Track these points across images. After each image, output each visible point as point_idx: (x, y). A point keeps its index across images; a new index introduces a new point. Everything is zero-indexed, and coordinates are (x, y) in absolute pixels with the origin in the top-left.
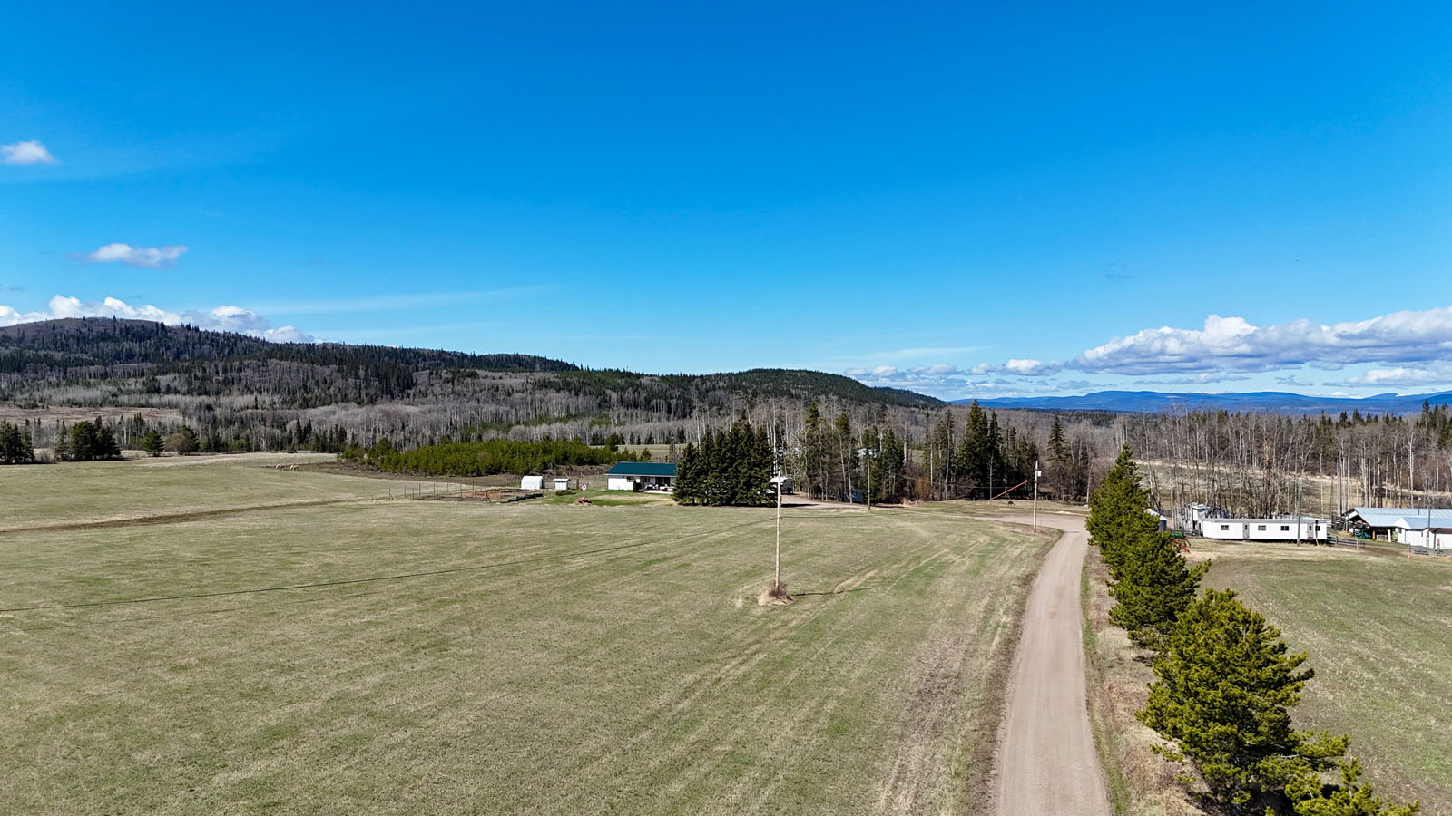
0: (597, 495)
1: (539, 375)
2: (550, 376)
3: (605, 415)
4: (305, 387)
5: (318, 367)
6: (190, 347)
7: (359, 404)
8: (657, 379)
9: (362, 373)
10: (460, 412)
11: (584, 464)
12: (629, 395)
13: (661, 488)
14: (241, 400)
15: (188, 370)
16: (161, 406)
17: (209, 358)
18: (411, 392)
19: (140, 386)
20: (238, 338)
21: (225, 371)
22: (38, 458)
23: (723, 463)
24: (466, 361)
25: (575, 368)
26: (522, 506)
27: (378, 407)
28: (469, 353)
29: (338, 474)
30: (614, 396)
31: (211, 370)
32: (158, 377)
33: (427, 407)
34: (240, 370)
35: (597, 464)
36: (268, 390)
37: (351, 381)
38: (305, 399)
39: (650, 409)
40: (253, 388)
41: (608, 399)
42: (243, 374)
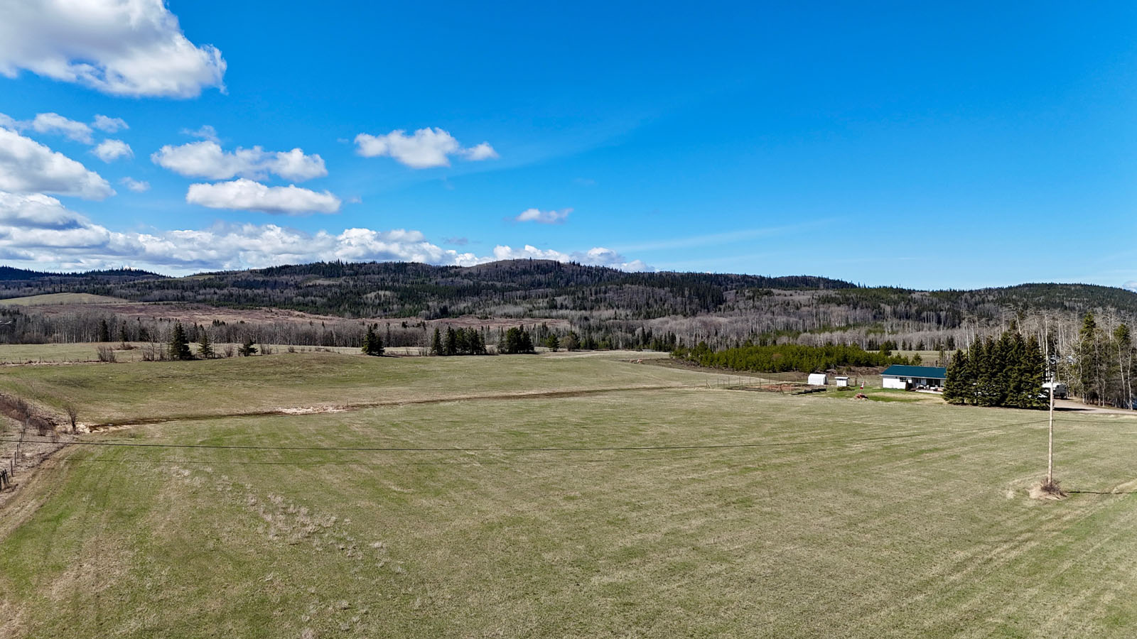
0: (873, 392)
1: (823, 293)
2: (832, 293)
3: (880, 325)
4: (648, 304)
5: (656, 289)
6: (575, 277)
7: (685, 316)
8: (927, 294)
9: (687, 293)
10: (759, 322)
11: (861, 365)
12: (901, 308)
13: (932, 388)
14: (607, 313)
15: (574, 293)
16: (557, 317)
17: (585, 284)
18: (722, 307)
19: (545, 304)
20: (604, 270)
21: (596, 294)
22: (488, 351)
23: (992, 369)
24: (763, 282)
25: (853, 286)
26: (809, 398)
27: (698, 318)
28: (766, 276)
29: (671, 367)
30: (888, 309)
31: (587, 292)
32: (555, 298)
33: (734, 318)
34: (605, 293)
35: (872, 366)
36: (623, 306)
37: (679, 299)
38: (647, 313)
39: (921, 320)
40: (613, 305)
41: (882, 311)
42: (607, 295)
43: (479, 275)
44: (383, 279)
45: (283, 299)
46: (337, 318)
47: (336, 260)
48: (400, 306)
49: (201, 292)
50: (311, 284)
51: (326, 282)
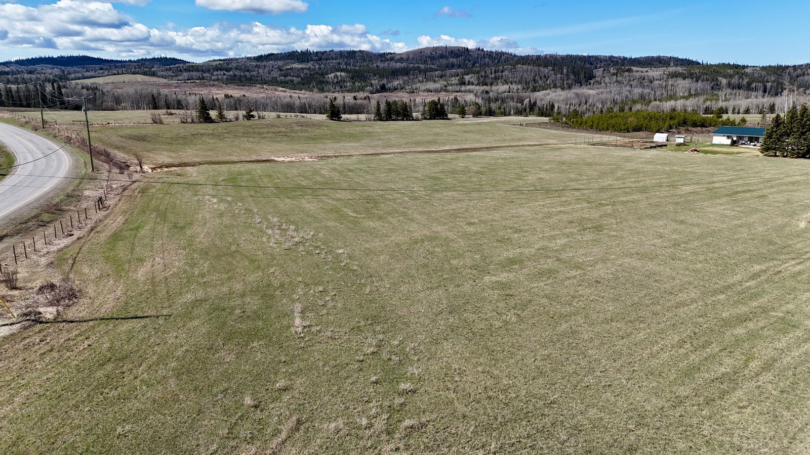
0: (704, 147)
1: (672, 69)
2: (680, 69)
3: (716, 94)
4: (534, 80)
5: (542, 69)
6: (479, 59)
7: (562, 89)
8: (758, 69)
9: (565, 71)
10: (620, 93)
11: (697, 126)
12: (735, 80)
13: (752, 144)
14: (503, 87)
15: (478, 72)
16: (465, 91)
17: (487, 65)
18: (592, 81)
19: (457, 82)
20: (502, 53)
21: (495, 72)
22: (414, 118)
23: (803, 129)
24: (626, 62)
25: (698, 63)
26: (653, 152)
27: (573, 90)
28: (628, 57)
29: (549, 129)
30: (724, 81)
31: (488, 72)
32: (464, 77)
33: (601, 90)
34: (502, 72)
35: (706, 127)
36: (516, 82)
37: (559, 76)
38: (534, 87)
39: (750, 90)
40: (508, 81)
41: (719, 83)
42: (504, 73)
43: (408, 60)
44: (339, 64)
45: (270, 79)
46: (308, 93)
47: (306, 49)
48: (352, 84)
49: (215, 73)
50: (289, 67)
51: (299, 66)
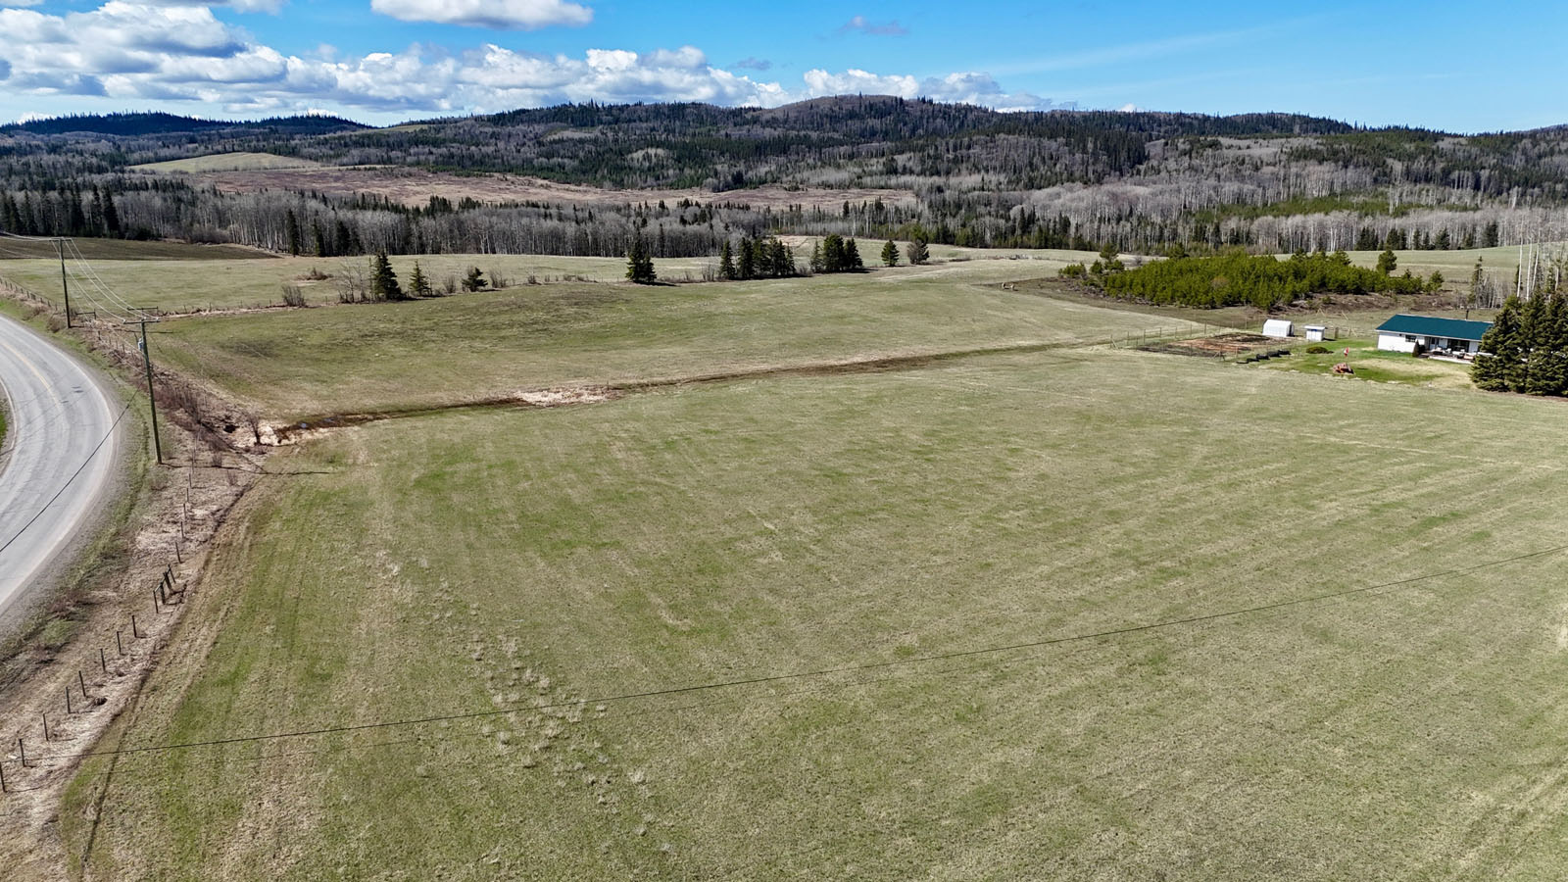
0: (1363, 358)
1: (1296, 142)
4: (1031, 164)
5: (1045, 142)
6: (925, 121)
7: (1085, 183)
9: (1090, 146)
10: (1197, 193)
13: (1455, 353)
14: (972, 180)
15: (922, 149)
16: (898, 187)
17: (937, 133)
18: (1142, 167)
19: (880, 167)
20: (969, 109)
21: (955, 150)
24: (1207, 124)
27: (1106, 188)
28: (1212, 115)
29: (1059, 298)
31: (942, 148)
32: (895, 157)
33: (1159, 187)
34: (969, 147)
35: (1365, 293)
36: (995, 168)
37: (1078, 156)
38: (1031, 179)
39: (1448, 184)
40: (980, 167)
41: (1388, 170)
42: (972, 151)
43: (786, 121)
44: (653, 129)
45: (520, 162)
46: (593, 189)
47: (588, 101)
48: (677, 171)
49: (412, 151)
50: (556, 137)
51: (577, 135)
